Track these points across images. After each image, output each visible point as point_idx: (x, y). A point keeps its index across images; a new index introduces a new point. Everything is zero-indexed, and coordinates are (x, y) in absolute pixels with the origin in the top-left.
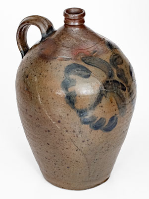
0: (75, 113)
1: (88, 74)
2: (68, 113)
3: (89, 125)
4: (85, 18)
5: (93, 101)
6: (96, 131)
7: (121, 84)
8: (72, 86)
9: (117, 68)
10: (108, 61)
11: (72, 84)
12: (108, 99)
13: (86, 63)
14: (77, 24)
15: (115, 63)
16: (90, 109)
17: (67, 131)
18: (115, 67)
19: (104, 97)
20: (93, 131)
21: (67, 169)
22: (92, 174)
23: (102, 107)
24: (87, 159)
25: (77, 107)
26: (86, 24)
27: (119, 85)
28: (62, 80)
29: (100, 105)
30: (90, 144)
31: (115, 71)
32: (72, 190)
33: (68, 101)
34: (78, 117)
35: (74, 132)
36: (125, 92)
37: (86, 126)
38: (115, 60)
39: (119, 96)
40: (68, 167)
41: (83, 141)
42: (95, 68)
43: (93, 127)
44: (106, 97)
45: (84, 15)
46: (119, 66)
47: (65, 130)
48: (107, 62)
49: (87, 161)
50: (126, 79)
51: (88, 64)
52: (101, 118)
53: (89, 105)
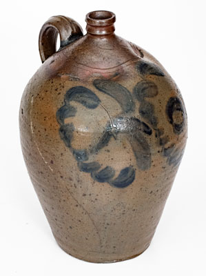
0: (71, 154)
1: (96, 103)
2: (63, 151)
3: (90, 174)
4: (116, 25)
5: (96, 141)
6: (101, 184)
7: (144, 124)
8: (70, 116)
9: (142, 101)
10: (131, 91)
11: (71, 113)
12: (118, 141)
13: (97, 88)
14: (104, 32)
15: (141, 94)
16: (91, 152)
17: (62, 177)
18: (139, 100)
19: (112, 139)
20: (97, 183)
21: (69, 229)
22: (104, 244)
23: (108, 151)
24: (93, 221)
25: (73, 146)
26: (116, 33)
27: (140, 125)
28: (59, 107)
29: (106, 148)
30: (94, 200)
31: (138, 105)
32: (80, 259)
33: (63, 136)
34: (74, 160)
35: (71, 179)
36: (150, 137)
37: (86, 174)
38: (144, 89)
39: (138, 140)
40: (71, 227)
41: (84, 195)
42: (108, 96)
43: (96, 177)
44: (115, 139)
45: (114, 20)
46: (147, 99)
47: (59, 175)
48: (129, 92)
49: (94, 224)
50: (155, 119)
51: (100, 90)
52: (107, 167)
53: (90, 146)
